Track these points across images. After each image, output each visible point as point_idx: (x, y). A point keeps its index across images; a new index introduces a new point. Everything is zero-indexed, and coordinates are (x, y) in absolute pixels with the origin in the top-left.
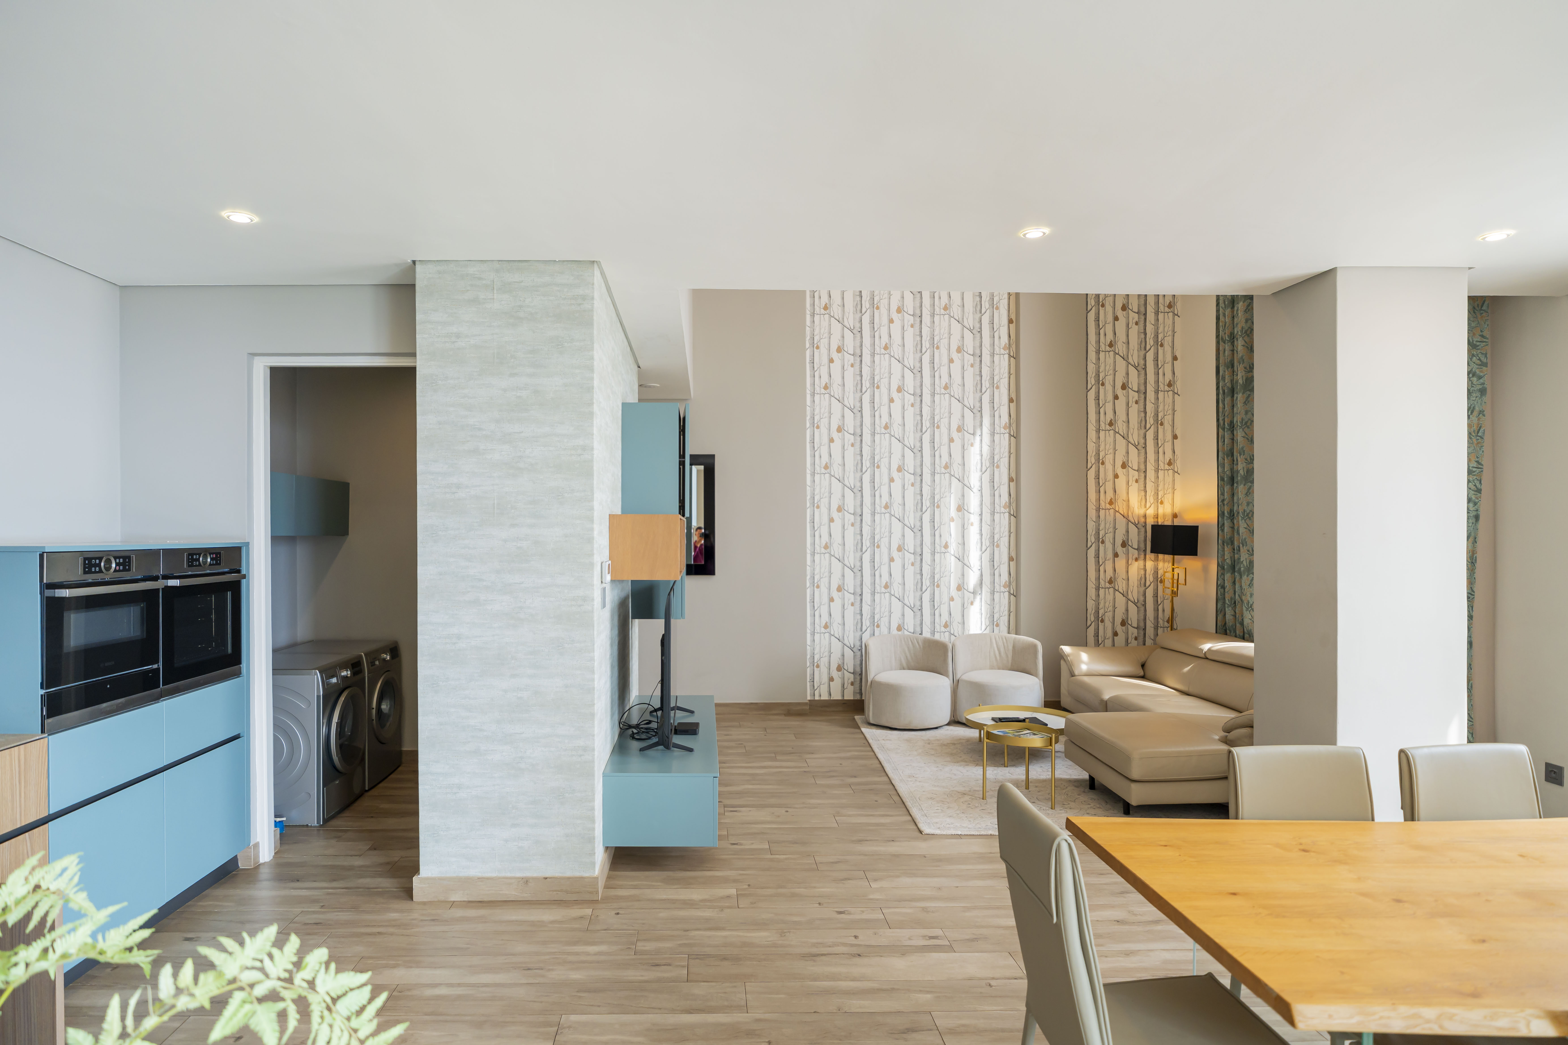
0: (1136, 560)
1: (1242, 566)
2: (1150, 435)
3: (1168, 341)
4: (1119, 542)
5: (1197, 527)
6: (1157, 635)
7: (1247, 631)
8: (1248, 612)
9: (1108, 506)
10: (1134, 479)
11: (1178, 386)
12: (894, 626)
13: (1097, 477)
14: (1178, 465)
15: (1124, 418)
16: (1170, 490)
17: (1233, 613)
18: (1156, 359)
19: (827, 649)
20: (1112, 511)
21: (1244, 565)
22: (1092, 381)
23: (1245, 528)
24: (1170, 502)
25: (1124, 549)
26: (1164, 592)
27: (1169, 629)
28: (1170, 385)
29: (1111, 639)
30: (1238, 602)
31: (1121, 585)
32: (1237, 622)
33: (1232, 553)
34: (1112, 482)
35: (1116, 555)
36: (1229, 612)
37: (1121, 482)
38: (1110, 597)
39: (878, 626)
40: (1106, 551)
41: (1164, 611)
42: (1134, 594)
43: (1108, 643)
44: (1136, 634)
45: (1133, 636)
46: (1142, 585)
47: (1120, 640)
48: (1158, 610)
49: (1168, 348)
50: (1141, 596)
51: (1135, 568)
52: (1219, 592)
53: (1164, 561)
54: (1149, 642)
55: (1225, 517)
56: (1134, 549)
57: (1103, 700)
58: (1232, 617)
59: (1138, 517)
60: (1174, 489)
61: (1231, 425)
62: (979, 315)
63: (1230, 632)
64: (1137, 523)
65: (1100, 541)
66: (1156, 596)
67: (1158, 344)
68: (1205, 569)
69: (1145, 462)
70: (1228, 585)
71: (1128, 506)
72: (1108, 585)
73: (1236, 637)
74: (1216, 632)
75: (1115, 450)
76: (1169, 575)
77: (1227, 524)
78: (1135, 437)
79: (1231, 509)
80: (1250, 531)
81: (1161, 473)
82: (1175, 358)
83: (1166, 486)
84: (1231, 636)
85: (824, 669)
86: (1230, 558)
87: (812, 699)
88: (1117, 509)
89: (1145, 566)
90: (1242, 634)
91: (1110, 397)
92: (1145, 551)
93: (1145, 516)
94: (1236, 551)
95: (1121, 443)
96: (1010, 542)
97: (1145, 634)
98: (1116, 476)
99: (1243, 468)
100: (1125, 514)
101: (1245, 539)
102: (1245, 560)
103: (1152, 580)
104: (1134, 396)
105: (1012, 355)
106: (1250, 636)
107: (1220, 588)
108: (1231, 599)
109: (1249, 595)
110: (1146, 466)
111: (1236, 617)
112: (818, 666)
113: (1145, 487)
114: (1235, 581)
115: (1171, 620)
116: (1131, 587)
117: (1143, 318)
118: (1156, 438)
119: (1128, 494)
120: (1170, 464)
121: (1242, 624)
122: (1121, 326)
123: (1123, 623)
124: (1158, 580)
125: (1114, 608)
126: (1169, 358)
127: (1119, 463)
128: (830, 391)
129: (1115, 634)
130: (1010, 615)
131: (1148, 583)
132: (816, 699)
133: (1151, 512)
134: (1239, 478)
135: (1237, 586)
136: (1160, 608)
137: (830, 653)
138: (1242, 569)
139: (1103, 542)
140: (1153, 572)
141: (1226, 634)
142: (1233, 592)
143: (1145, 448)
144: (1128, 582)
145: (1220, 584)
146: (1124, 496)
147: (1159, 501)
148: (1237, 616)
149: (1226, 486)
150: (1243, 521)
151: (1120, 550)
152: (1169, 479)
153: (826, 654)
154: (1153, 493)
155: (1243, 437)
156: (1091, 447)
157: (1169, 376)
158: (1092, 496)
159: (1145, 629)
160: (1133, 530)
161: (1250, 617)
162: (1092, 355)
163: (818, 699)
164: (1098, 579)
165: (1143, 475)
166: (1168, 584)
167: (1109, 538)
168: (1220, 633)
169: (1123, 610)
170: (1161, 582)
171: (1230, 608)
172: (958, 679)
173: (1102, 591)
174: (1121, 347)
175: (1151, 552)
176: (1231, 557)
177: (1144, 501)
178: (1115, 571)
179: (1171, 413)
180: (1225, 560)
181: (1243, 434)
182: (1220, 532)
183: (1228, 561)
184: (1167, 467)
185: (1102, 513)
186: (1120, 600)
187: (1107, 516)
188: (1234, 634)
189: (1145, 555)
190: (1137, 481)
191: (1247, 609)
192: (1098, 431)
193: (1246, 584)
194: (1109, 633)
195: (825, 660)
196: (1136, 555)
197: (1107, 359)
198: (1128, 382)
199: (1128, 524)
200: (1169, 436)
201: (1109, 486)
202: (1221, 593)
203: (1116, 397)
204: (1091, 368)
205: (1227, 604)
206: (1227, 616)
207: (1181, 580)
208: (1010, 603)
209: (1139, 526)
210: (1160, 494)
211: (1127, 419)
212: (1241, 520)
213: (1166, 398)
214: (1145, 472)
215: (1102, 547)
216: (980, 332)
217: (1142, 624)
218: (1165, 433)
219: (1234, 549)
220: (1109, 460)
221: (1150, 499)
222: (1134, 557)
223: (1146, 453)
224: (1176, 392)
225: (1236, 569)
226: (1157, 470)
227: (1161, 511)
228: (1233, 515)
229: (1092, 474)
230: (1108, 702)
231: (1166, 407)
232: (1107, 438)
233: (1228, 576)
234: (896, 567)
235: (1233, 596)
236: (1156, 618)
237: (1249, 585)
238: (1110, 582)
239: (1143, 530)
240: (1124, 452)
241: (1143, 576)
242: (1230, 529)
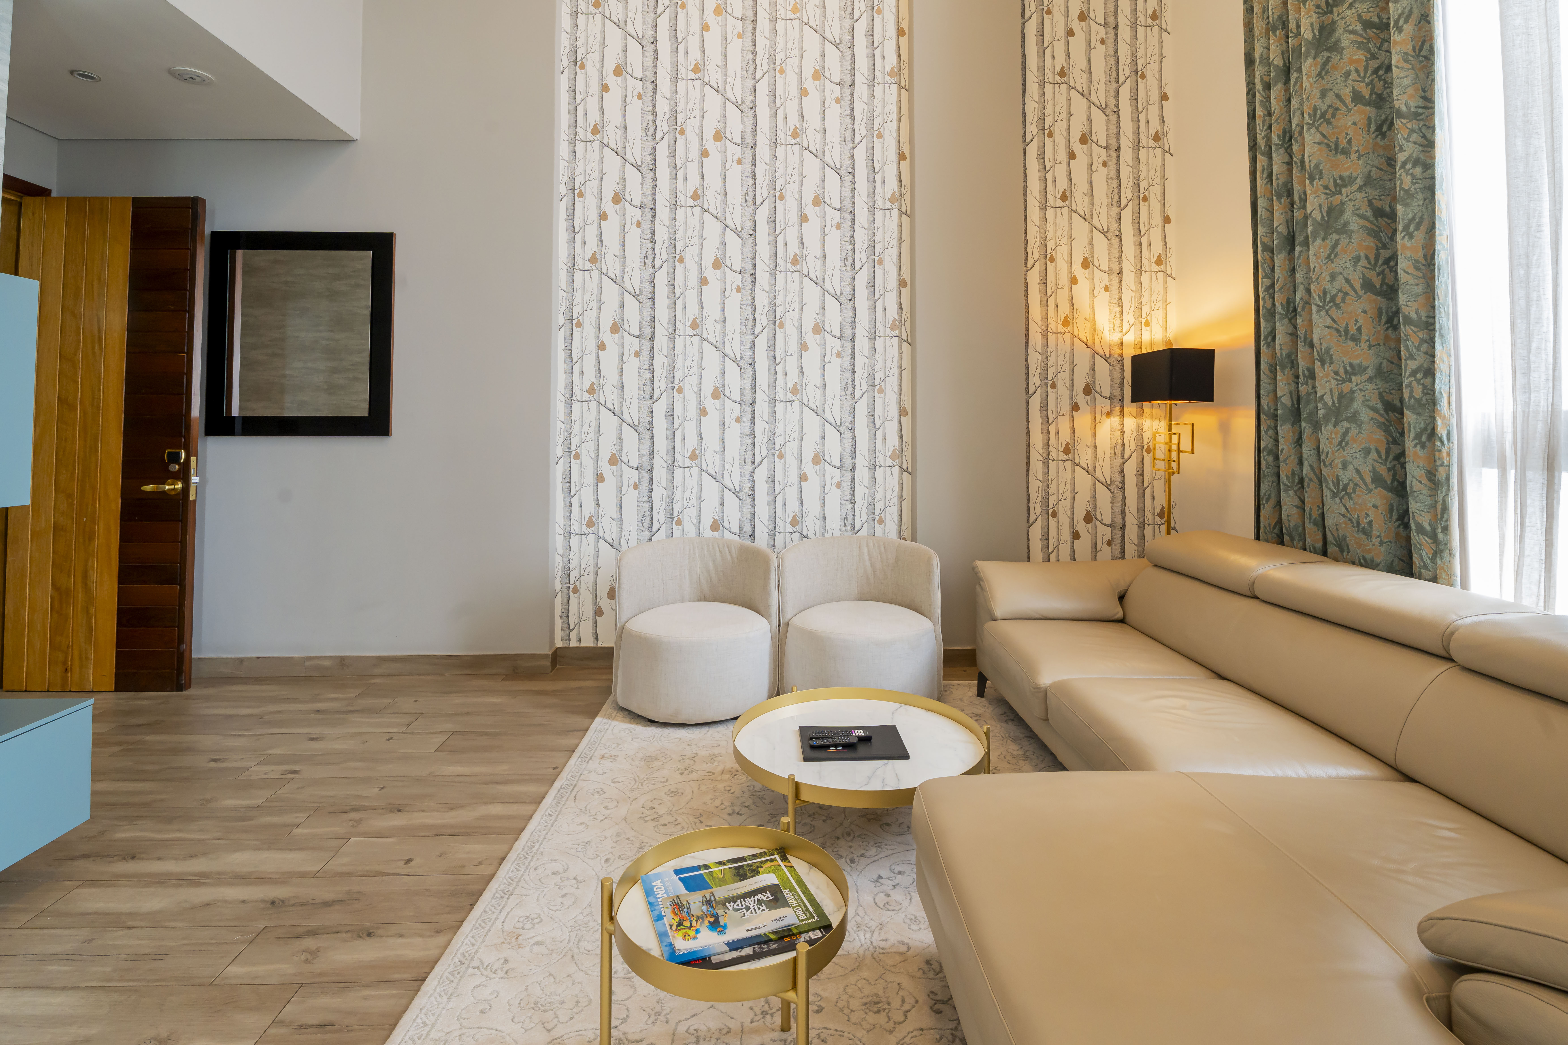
0: (1108, 414)
1: (1320, 405)
2: (1127, 216)
3: (1152, 71)
4: (1079, 386)
5: (1213, 350)
6: (1143, 537)
7: (1335, 539)
8: (1337, 500)
9: (1061, 328)
10: (1103, 285)
11: (1171, 139)
12: (707, 523)
13: (1044, 282)
14: (1173, 263)
15: (1085, 188)
16: (1160, 304)
17: (1297, 502)
18: (1135, 98)
19: (591, 562)
20: (1067, 337)
21: (1326, 404)
22: (1032, 129)
23: (1328, 327)
24: (1161, 323)
25: (1088, 397)
26: (1154, 469)
27: (1164, 528)
28: (1156, 138)
29: (1068, 544)
30: (1311, 480)
31: (1084, 456)
32: (1307, 521)
33: (1294, 385)
34: (1066, 289)
35: (1075, 407)
36: (1289, 500)
37: (1082, 290)
38: (1066, 476)
39: (679, 523)
40: (1060, 399)
41: (1154, 498)
42: (1106, 471)
43: (1064, 551)
44: (1109, 536)
45: (1105, 539)
46: (1119, 456)
47: (1083, 546)
48: (1144, 497)
49: (1152, 81)
50: (1117, 475)
51: (1107, 428)
52: (1263, 463)
53: (1153, 417)
54: (1131, 549)
55: (1277, 316)
56: (1105, 397)
57: (1040, 688)
58: (1295, 511)
59: (1110, 347)
60: (1166, 303)
61: (1284, 137)
62: (849, 21)
63: (1292, 539)
64: (1108, 355)
65: (1049, 384)
66: (1140, 473)
67: (1138, 74)
68: (1225, 428)
69: (1120, 258)
70: (1285, 447)
71: (1094, 328)
72: (1062, 456)
73: (1305, 549)
74: (1258, 538)
75: (1071, 239)
76: (1162, 439)
77: (1281, 328)
78: (1103, 219)
79: (1288, 299)
80: (1338, 331)
81: (1145, 277)
82: (1164, 97)
83: (1154, 298)
84: (1294, 547)
85: (586, 595)
86: (1288, 394)
87: (565, 645)
88: (1076, 333)
89: (1122, 425)
90: (1319, 545)
91: (1062, 155)
92: (1122, 401)
93: (1121, 345)
94: (1301, 380)
95: (1081, 228)
96: (900, 385)
97: (1123, 536)
98: (1074, 281)
99: (1320, 205)
100: (1089, 342)
101: (1328, 350)
102: (1329, 393)
103: (1133, 447)
104: (1100, 154)
105: (903, 86)
106: (1342, 551)
107: (1265, 453)
108: (1293, 473)
109: (1340, 466)
110: (1121, 265)
111: (1304, 510)
112: (576, 590)
113: (1121, 298)
114: (1300, 438)
115: (1166, 514)
116: (1100, 460)
117: (1112, 32)
118: (1137, 221)
119: (1093, 309)
120: (1159, 262)
121: (1321, 523)
122: (1078, 44)
123: (1088, 518)
124: (1144, 448)
125: (1074, 493)
126: (1155, 96)
127: (1078, 260)
128: (603, 137)
129: (1076, 536)
130: (901, 505)
131: (1127, 454)
132: (572, 645)
133: (1130, 338)
134: (1310, 229)
135: (1305, 450)
136: (1148, 493)
137: (597, 567)
138: (1321, 413)
139: (1054, 386)
140: (1134, 435)
141: (1282, 543)
142: (1296, 461)
143: (1119, 236)
144: (1096, 452)
145: (1264, 448)
146: (1088, 313)
147: (1144, 321)
148: (1307, 509)
149: (1278, 254)
150: (1323, 313)
151: (1081, 398)
152: (1158, 286)
153: (591, 569)
154: (1133, 308)
155: (1319, 143)
156: (1033, 233)
157: (1155, 125)
158: (1036, 311)
159: (1123, 528)
160: (1102, 367)
161: (1343, 510)
162: (1033, 89)
163: (575, 646)
164: (1047, 445)
165: (1116, 279)
166: (1159, 454)
167: (1063, 380)
168: (1267, 541)
169: (1088, 496)
170: (1148, 451)
171: (1291, 493)
172: (786, 620)
173: (1053, 466)
174: (1078, 77)
175: (1132, 401)
176: (1291, 393)
177: (1118, 321)
178: (1074, 432)
179: (1159, 183)
180: (1276, 398)
181: (1318, 137)
182: (1263, 349)
183: (1286, 400)
184: (1154, 267)
185: (1052, 338)
186: (1084, 481)
187: (1060, 344)
188: (1301, 544)
189: (1122, 407)
190: (1107, 289)
191: (1334, 495)
192: (1044, 208)
193: (1331, 443)
194: (1066, 535)
195: (588, 580)
196: (1108, 408)
197: (1057, 95)
198: (1091, 132)
199: (1094, 357)
200: (1157, 219)
201: (1062, 297)
202: (1267, 463)
203: (1072, 156)
204: (1032, 108)
205: (1285, 485)
206: (1284, 508)
207: (1186, 445)
208: (901, 484)
209: (1112, 361)
210: (1145, 309)
211: (1090, 191)
212: (1318, 312)
213: (1151, 159)
214: (1120, 274)
215: (1052, 394)
216: (852, 48)
217: (1118, 520)
218: (1151, 213)
219: (1297, 377)
220: (1061, 254)
221: (1129, 317)
222: (1104, 411)
223: (1121, 245)
224: (1167, 150)
225: (1304, 414)
226: (1139, 272)
227: (1146, 337)
228: (1295, 310)
229: (1034, 277)
230: (1049, 694)
231: (1152, 173)
232: (1058, 219)
233: (1285, 431)
234: (711, 424)
235: (1297, 469)
236: (1142, 509)
237: (1340, 444)
238: (1067, 450)
239: (1118, 367)
240: (1085, 242)
241: (1119, 441)
242: (1289, 338)
